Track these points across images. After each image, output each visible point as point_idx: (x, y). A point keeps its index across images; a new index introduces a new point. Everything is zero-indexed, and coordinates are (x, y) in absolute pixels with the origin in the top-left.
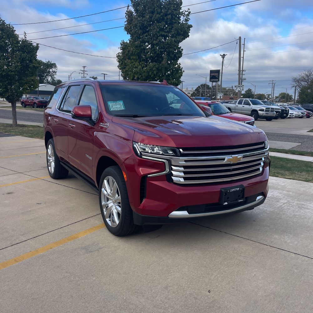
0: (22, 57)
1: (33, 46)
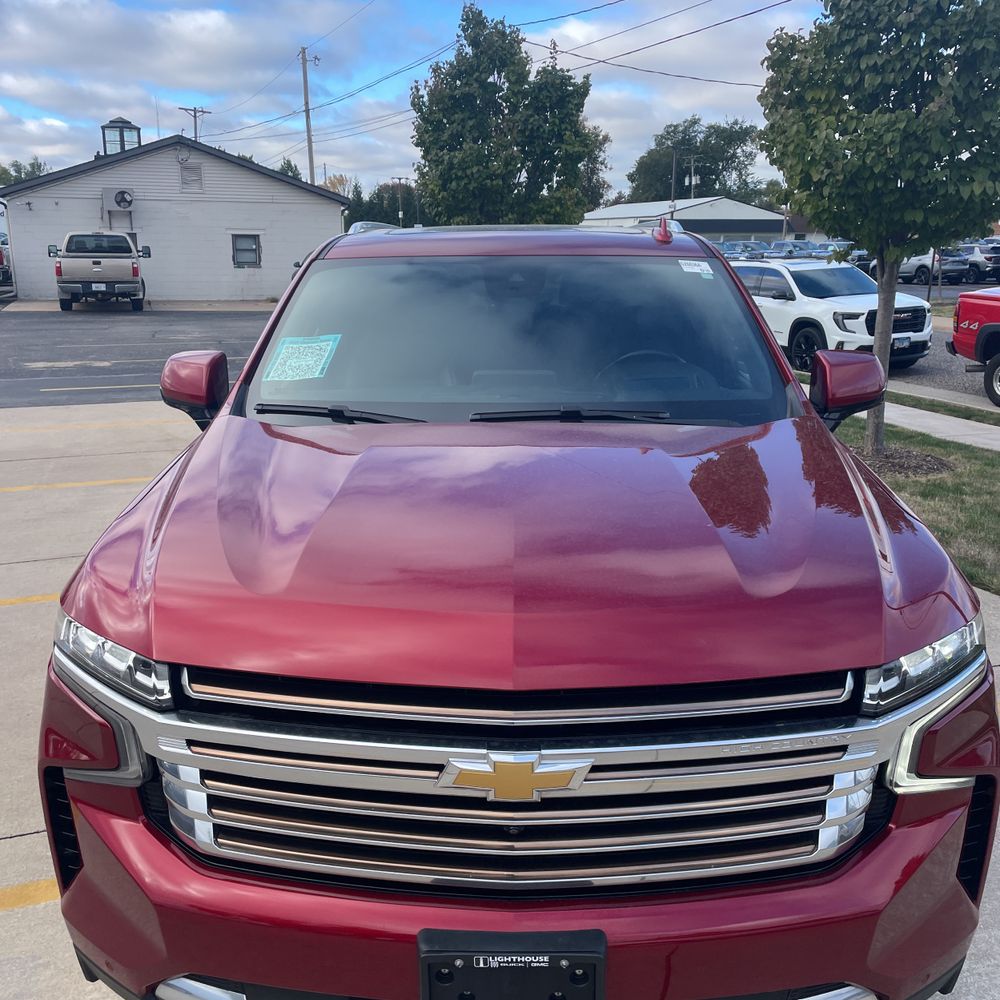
0: (530, 127)
1: (574, 85)
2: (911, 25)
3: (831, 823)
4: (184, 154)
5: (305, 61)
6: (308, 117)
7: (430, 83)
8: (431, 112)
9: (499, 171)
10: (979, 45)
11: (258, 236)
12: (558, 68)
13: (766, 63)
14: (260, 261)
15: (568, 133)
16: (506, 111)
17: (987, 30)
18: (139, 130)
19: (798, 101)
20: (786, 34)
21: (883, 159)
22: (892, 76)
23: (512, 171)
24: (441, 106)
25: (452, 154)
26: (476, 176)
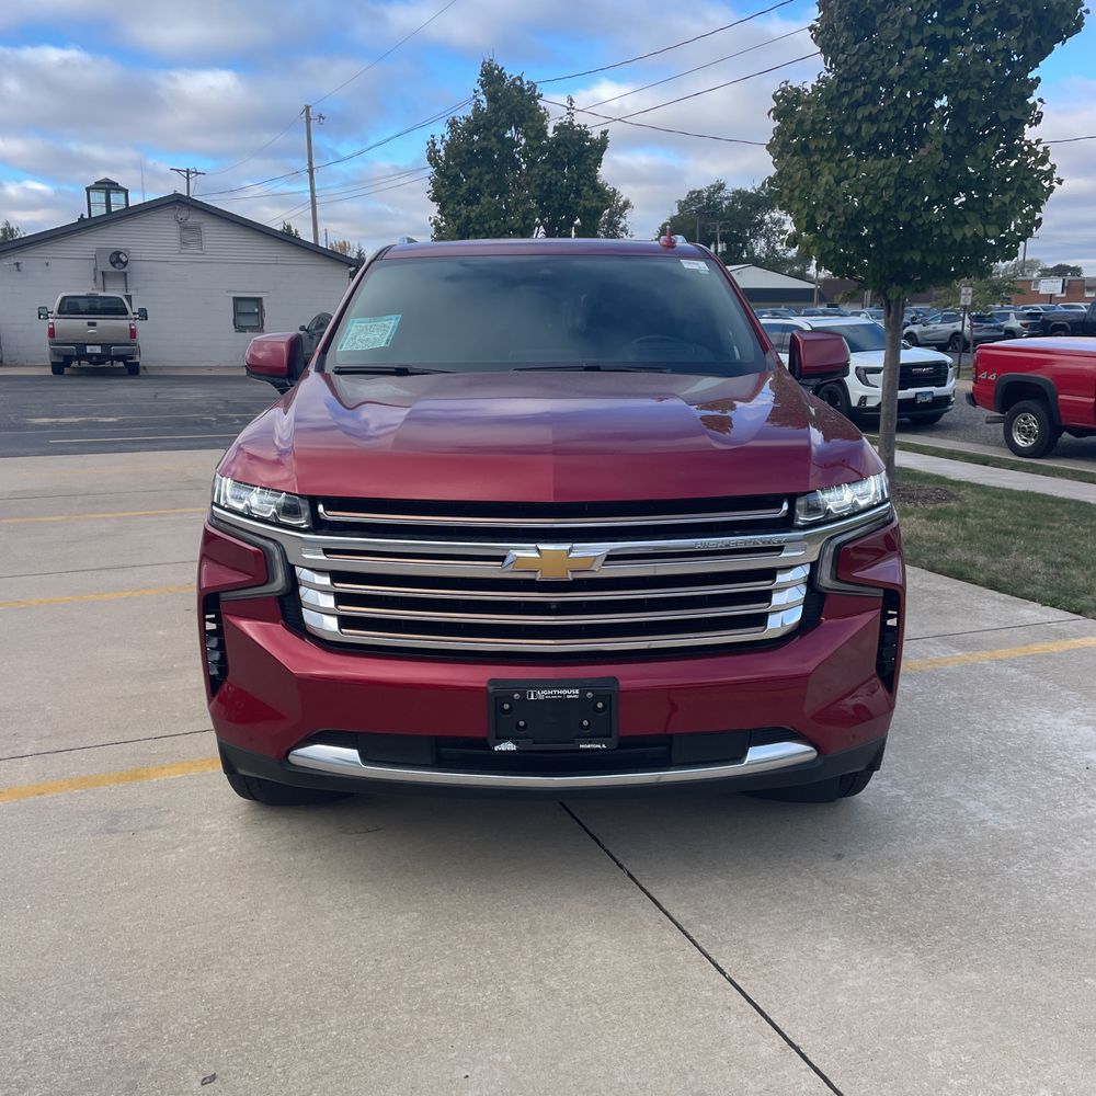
0: (548, 181)
1: (591, 140)
2: (902, 77)
4: (183, 214)
5: (309, 119)
6: (312, 177)
7: (447, 138)
8: (448, 167)
9: (517, 226)
10: (963, 95)
11: (261, 299)
12: (575, 124)
13: (772, 114)
14: (263, 325)
15: (586, 188)
16: (524, 166)
17: (970, 81)
18: (126, 191)
19: (804, 149)
20: (791, 87)
21: (880, 202)
22: (887, 125)
23: (529, 225)
24: (458, 160)
25: (469, 208)
26: (494, 230)
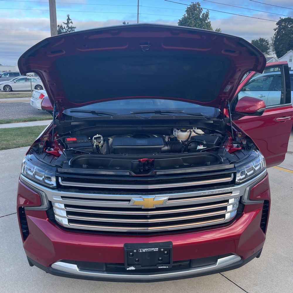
3: (228, 212)
